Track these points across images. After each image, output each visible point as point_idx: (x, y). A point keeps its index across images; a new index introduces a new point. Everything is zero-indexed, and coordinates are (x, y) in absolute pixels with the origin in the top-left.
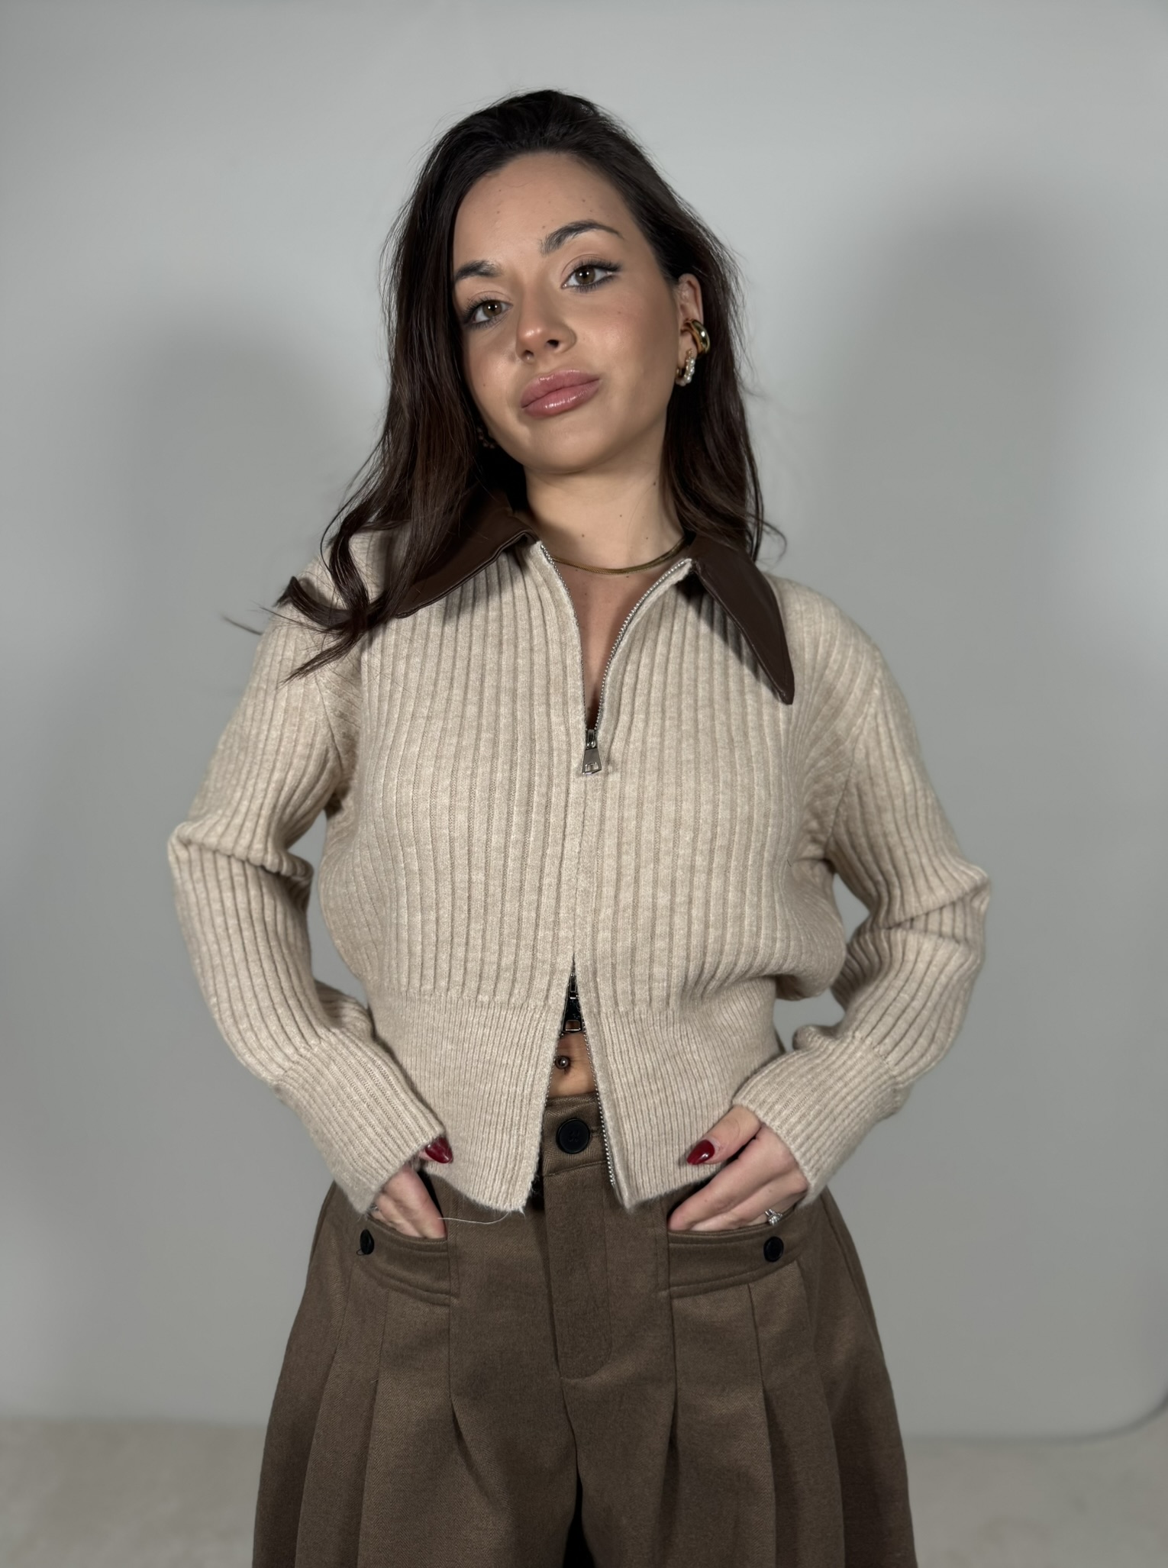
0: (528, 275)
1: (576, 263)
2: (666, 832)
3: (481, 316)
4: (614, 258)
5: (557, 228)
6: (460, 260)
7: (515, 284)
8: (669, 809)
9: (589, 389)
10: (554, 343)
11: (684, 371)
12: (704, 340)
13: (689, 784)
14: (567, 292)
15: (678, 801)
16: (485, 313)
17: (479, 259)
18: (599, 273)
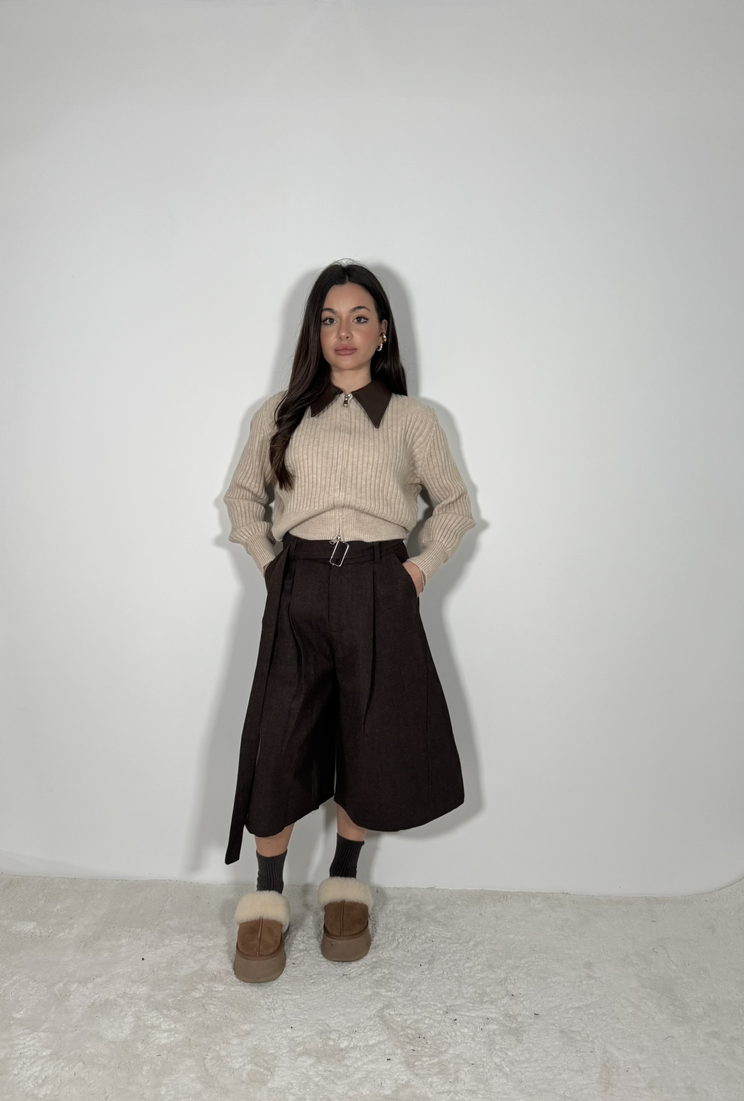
0: (344, 316)
1: (356, 317)
2: (365, 465)
3: (328, 322)
4: (367, 316)
5: (354, 306)
6: (326, 305)
7: (340, 317)
8: (366, 459)
9: (353, 351)
10: (348, 337)
11: (379, 347)
12: (385, 339)
13: (371, 452)
14: (353, 323)
15: (368, 457)
16: (330, 321)
17: (332, 308)
18: (363, 320)
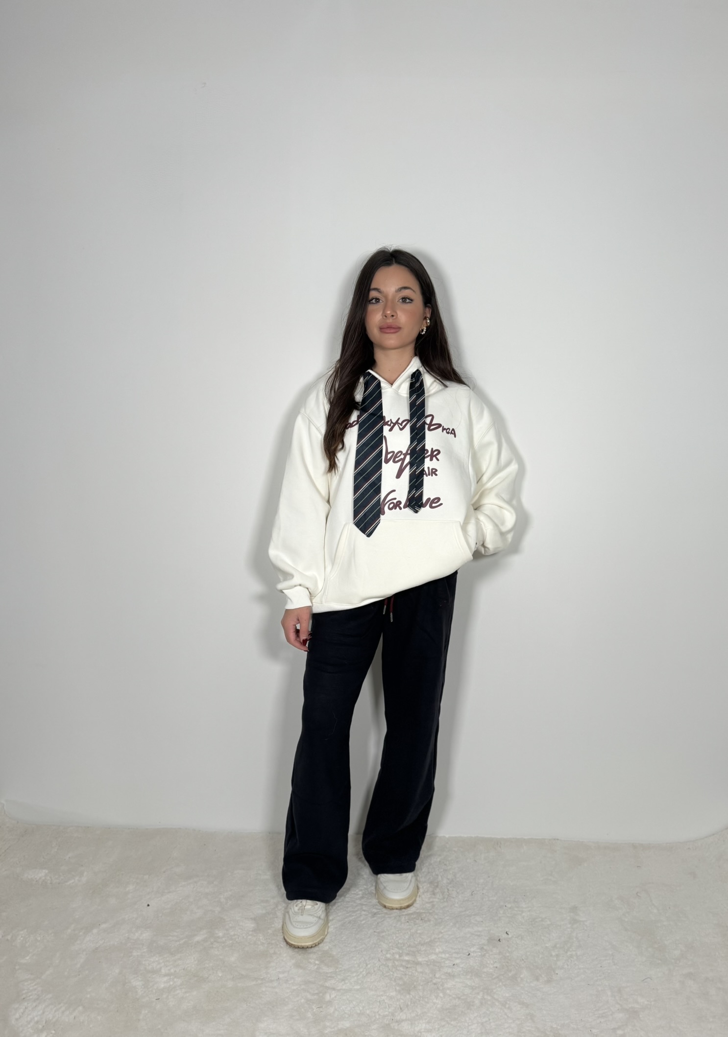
0: (390, 297)
1: (401, 297)
3: (374, 301)
4: (412, 298)
5: (400, 286)
6: (373, 286)
7: (386, 297)
9: (397, 330)
10: (393, 316)
11: (423, 330)
12: (428, 323)
14: (399, 303)
16: (376, 301)
17: (379, 288)
18: (408, 301)
